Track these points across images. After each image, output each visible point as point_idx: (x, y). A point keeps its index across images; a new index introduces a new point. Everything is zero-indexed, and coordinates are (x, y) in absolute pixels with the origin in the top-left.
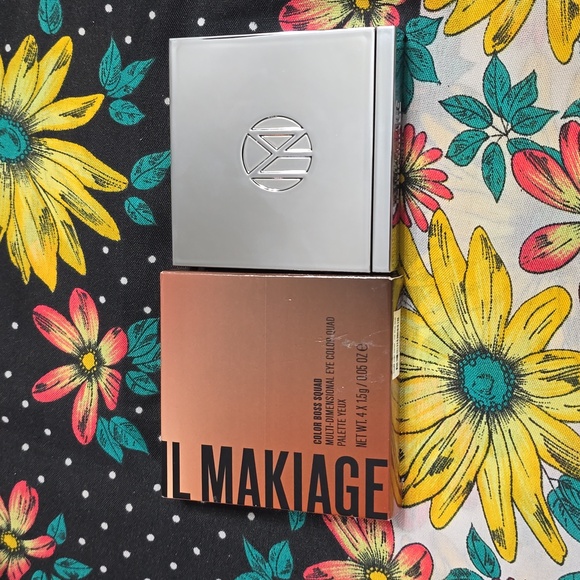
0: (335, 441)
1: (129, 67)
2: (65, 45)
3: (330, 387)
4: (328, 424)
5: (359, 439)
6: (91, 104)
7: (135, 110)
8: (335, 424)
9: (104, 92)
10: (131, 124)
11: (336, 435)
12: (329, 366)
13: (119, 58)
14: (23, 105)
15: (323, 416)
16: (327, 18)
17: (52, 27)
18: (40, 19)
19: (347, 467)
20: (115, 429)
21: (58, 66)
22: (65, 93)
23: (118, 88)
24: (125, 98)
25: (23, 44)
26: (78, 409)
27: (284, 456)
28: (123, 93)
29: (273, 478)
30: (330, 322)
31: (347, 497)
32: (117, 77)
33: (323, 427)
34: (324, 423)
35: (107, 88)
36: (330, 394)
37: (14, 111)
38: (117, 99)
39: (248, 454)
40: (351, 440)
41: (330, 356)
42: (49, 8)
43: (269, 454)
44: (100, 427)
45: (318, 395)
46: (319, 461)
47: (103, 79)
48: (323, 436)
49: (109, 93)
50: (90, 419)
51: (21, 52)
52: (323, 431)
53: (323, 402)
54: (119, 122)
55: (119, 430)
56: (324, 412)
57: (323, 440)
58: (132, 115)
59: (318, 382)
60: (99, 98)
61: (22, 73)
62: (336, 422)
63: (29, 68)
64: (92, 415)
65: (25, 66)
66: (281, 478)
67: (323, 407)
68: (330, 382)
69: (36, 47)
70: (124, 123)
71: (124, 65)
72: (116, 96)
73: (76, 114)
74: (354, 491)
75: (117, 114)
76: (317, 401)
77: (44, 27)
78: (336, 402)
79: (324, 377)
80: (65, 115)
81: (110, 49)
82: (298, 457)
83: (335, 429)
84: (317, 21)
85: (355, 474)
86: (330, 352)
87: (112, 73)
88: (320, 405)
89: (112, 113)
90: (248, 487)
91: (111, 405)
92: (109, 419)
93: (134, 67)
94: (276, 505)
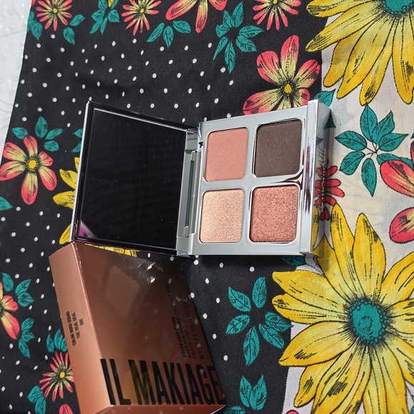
0: (191, 355)
4: (185, 345)
15: (182, 340)
56: (181, 337)
62: (188, 343)
67: (180, 334)
78: (184, 332)
84: (264, 106)
88: (178, 333)
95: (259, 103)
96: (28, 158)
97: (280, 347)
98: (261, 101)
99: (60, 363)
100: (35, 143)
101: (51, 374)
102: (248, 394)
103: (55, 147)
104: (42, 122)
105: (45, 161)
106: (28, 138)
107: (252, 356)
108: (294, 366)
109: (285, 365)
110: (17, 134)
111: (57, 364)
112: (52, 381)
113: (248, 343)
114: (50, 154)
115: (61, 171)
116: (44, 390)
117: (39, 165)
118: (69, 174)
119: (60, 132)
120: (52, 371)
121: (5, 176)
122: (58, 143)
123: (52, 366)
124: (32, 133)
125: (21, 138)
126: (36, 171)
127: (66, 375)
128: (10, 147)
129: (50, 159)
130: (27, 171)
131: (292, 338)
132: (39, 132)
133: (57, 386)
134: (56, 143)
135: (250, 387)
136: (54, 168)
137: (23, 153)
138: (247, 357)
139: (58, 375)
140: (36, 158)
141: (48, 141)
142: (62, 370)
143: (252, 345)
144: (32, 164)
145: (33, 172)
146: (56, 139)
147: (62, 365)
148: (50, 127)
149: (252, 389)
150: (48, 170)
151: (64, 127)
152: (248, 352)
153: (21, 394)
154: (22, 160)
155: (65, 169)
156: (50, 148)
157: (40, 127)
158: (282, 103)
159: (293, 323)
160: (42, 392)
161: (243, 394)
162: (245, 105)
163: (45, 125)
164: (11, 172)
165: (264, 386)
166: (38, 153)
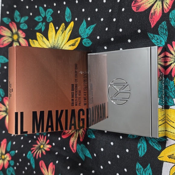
0: (78, 104)
1: (89, 28)
2: (72, 24)
3: (76, 87)
4: (76, 99)
5: (85, 103)
6: (77, 41)
7: (90, 41)
8: (78, 99)
9: (80, 36)
10: (89, 46)
11: (78, 102)
12: (76, 80)
13: (86, 25)
14: (60, 44)
15: (74, 96)
16: (148, 3)
17: (69, 20)
18: (66, 18)
19: (81, 112)
20: (82, 148)
21: (69, 31)
22: (70, 39)
23: (85, 35)
24: (87, 38)
25: (61, 26)
26: (71, 141)
27: (62, 111)
28: (86, 36)
29: (58, 120)
30: (76, 66)
31: (81, 122)
32: (85, 31)
33: (74, 100)
34: (75, 99)
35: (81, 35)
36: (76, 89)
37: (57, 46)
38: (85, 38)
39: (50, 113)
40: (82, 103)
41: (76, 77)
42: (68, 14)
43: (57, 112)
44: (78, 147)
45: (73, 89)
46: (73, 111)
47: (80, 32)
48: (74, 103)
49: (82, 37)
50: (74, 144)
51: (61, 28)
52: (74, 101)
53: (74, 92)
54: (86, 46)
55: (83, 149)
56: (74, 95)
57: (74, 104)
58: (89, 43)
59: (73, 85)
60: (79, 39)
61: (60, 35)
62: (78, 98)
63: (62, 33)
64: (75, 143)
65: (61, 32)
66: (61, 119)
67: (74, 93)
68: (76, 85)
69: (64, 26)
70: (87, 46)
71: (87, 28)
72: (85, 37)
73: (73, 45)
74: (83, 120)
75: (85, 43)
76: (73, 92)
77: (67, 20)
78: (78, 92)
79: (74, 83)
80: (70, 46)
81: (83, 23)
82: (67, 111)
83: (78, 100)
84: (145, 4)
85: (83, 114)
86: (76, 75)
87: (83, 30)
88: (73, 93)
89: (83, 43)
90: (50, 124)
91: (81, 140)
92: (80, 145)
93: (90, 27)
94: (59, 130)
95: (142, 2)
96: (13, 34)
97: (159, 150)
98: (143, 1)
99: (42, 140)
100: (15, 25)
101: (37, 146)
102: (142, 172)
103: (25, 27)
104: (17, 13)
105: (22, 35)
106: (11, 23)
107: (143, 152)
108: (167, 162)
109: (162, 160)
110: (5, 21)
111: (40, 141)
112: (37, 149)
113: (140, 145)
114: (23, 31)
115: (30, 40)
116: (33, 153)
117: (19, 37)
118: (34, 42)
119: (27, 18)
120: (37, 144)
121: (3, 45)
122: (27, 25)
123: (37, 142)
124: (13, 20)
125: (8, 23)
126: (18, 41)
127: (44, 147)
128: (3, 29)
129: (24, 34)
130: (13, 41)
131: (166, 146)
132: (17, 19)
133: (39, 151)
134: (26, 25)
135: (142, 169)
136: (27, 38)
137: (10, 32)
138: (140, 152)
139: (40, 147)
140: (17, 33)
141: (21, 23)
142: (42, 144)
143: (143, 146)
144: (15, 37)
145: (16, 41)
146: (26, 22)
147: (42, 142)
148: (22, 16)
149: (144, 170)
150: (24, 40)
151: (29, 15)
152: (140, 150)
153: (24, 155)
154: (10, 35)
155: (32, 39)
156: (23, 28)
157: (17, 16)
158: (157, 3)
159: (168, 139)
160: (32, 155)
161: (139, 172)
162: (133, 3)
163: (19, 15)
164: (5, 43)
165: (150, 170)
166: (18, 31)
